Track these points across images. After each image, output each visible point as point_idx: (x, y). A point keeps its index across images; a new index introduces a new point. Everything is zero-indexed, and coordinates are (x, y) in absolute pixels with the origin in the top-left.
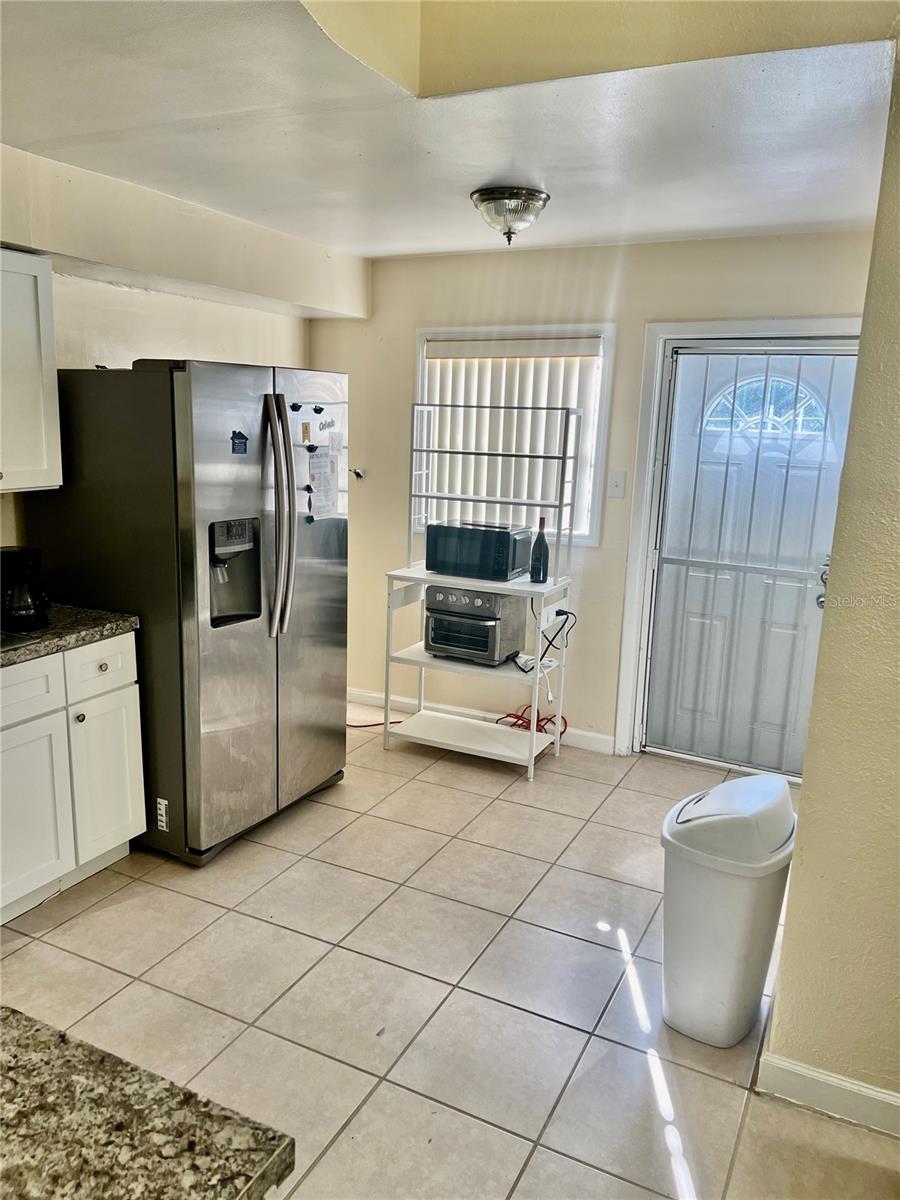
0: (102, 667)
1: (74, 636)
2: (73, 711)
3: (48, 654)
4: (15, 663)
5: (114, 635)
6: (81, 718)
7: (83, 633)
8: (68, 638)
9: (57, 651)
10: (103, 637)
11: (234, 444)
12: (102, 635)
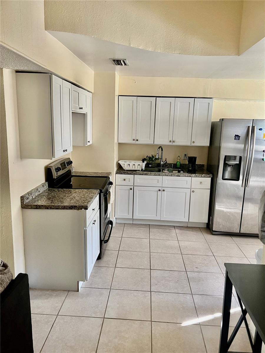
0: (201, 183)
1: (194, 175)
2: (192, 190)
3: (187, 177)
4: (180, 176)
5: (204, 177)
6: (193, 192)
7: (197, 175)
8: (193, 175)
9: (190, 177)
10: (201, 177)
11: (235, 138)
12: (201, 176)
